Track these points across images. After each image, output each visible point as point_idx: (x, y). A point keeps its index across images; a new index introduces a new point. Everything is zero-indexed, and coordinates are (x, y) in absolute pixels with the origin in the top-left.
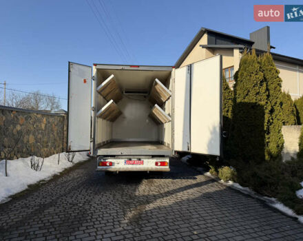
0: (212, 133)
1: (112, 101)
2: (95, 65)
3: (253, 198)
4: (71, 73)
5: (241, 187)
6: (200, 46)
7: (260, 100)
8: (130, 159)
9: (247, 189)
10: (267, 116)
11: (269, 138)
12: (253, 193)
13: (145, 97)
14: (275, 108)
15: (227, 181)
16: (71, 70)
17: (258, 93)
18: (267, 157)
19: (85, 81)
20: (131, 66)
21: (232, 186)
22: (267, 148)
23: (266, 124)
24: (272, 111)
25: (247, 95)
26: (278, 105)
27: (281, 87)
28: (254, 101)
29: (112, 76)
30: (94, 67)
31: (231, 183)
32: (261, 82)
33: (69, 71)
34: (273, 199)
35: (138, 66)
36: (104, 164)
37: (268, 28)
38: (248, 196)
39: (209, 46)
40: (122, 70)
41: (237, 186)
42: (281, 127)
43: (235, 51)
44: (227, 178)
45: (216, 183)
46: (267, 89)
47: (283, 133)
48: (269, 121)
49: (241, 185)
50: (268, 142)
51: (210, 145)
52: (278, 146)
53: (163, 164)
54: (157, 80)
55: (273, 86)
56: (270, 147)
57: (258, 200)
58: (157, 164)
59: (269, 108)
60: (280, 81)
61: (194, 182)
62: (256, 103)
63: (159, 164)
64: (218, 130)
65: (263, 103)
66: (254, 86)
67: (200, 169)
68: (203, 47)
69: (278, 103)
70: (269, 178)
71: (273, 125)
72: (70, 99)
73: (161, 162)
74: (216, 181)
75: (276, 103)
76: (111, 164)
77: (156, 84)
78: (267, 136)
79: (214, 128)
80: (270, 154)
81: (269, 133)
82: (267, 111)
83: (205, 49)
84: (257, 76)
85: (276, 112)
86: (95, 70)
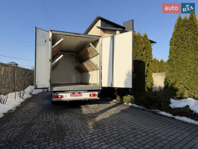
0: (127, 75)
1: (62, 56)
2: (51, 31)
3: (147, 111)
4: (37, 35)
5: (137, 106)
6: (97, 27)
7: (143, 59)
8: (74, 93)
9: (140, 106)
10: (146, 67)
11: (147, 80)
12: (145, 108)
13: (72, 55)
14: (150, 63)
15: (128, 104)
16: (37, 32)
17: (142, 55)
18: (146, 90)
19: (45, 41)
20: (75, 34)
21: (132, 105)
22: (146, 85)
23: (146, 72)
24: (148, 65)
25: (137, 56)
26: (150, 62)
27: (152, 52)
28: (140, 59)
29: (62, 39)
30: (50, 32)
31: (130, 104)
32: (144, 49)
33: (36, 34)
34: (157, 110)
35: (80, 34)
36: (57, 97)
37: (133, 20)
38: (144, 110)
39: (102, 27)
40: (69, 35)
41: (135, 105)
42: (152, 74)
43: (117, 31)
44: (128, 101)
45: (122, 105)
46: (146, 53)
47: (153, 77)
48: (147, 70)
49: (137, 105)
50: (146, 82)
51: (126, 82)
52: (151, 84)
53: (94, 95)
54: (91, 44)
55: (148, 51)
56: (147, 85)
57: (150, 111)
58: (90, 95)
59: (147, 63)
60: (152, 49)
61: (110, 105)
62: (141, 60)
63: (92, 95)
64: (131, 73)
65: (144, 60)
66: (140, 51)
67: (108, 98)
68: (98, 28)
69: (151, 61)
70: (156, 99)
71: (149, 72)
72: (37, 52)
73: (92, 94)
74: (122, 104)
75: (150, 61)
76: (62, 97)
77: (90, 46)
78: (146, 78)
79: (129, 73)
80: (147, 88)
81: (147, 77)
82: (146, 65)
83: (99, 29)
84: (142, 45)
85: (150, 66)
86: (51, 35)
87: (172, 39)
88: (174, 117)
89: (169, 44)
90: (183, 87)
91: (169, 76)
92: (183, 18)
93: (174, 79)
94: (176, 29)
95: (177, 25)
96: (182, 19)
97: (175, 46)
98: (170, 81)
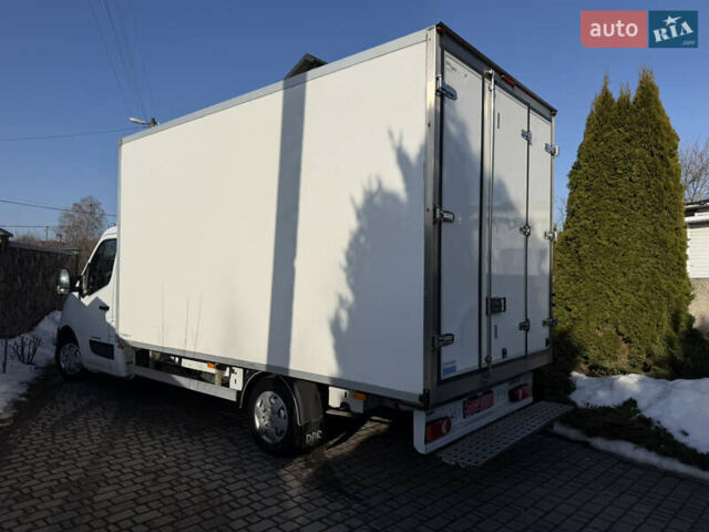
87: (577, 167)
88: (589, 440)
89: (567, 181)
90: (614, 331)
91: (568, 294)
92: (616, 96)
93: (582, 304)
94: (592, 135)
95: (596, 122)
96: (613, 101)
97: (589, 193)
98: (570, 310)
